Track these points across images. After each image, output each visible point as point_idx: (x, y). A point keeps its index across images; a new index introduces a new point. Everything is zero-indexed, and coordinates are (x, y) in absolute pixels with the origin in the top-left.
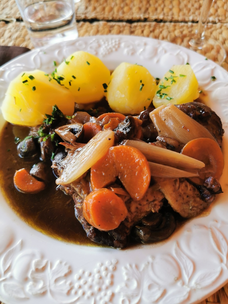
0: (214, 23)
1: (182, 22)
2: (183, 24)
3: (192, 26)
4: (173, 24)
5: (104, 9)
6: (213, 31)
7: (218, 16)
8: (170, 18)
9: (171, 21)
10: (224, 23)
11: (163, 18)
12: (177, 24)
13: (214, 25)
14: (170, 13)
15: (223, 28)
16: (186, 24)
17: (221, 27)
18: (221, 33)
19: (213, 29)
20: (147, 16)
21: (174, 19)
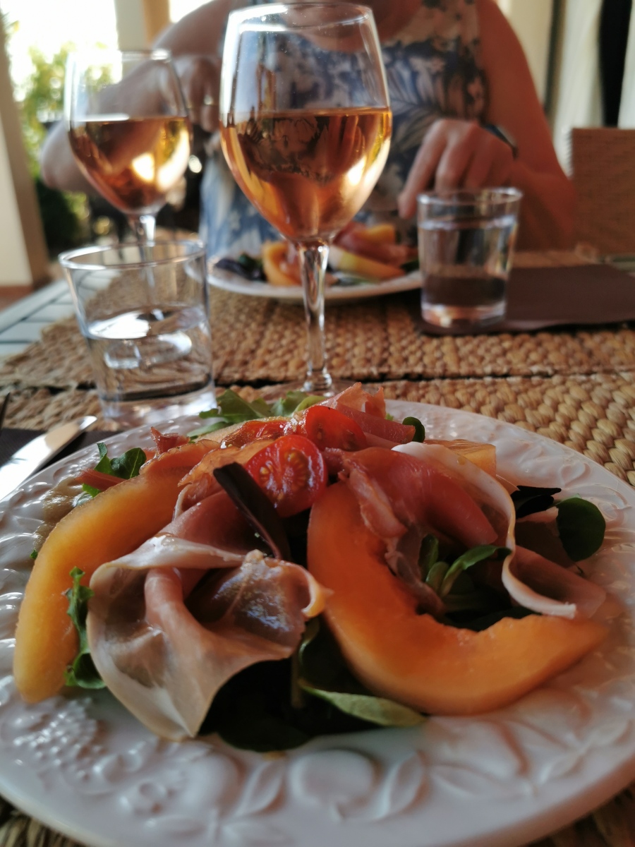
0: (544, 375)
1: (468, 377)
2: (472, 380)
3: (494, 384)
4: (447, 381)
5: (286, 364)
6: (546, 389)
7: (551, 364)
8: (439, 370)
9: (443, 377)
10: (569, 375)
11: (424, 372)
12: (459, 381)
13: (546, 380)
14: (438, 364)
15: (569, 384)
16: (479, 381)
17: (563, 383)
18: (567, 391)
19: (544, 386)
20: (385, 369)
21: (448, 373)
